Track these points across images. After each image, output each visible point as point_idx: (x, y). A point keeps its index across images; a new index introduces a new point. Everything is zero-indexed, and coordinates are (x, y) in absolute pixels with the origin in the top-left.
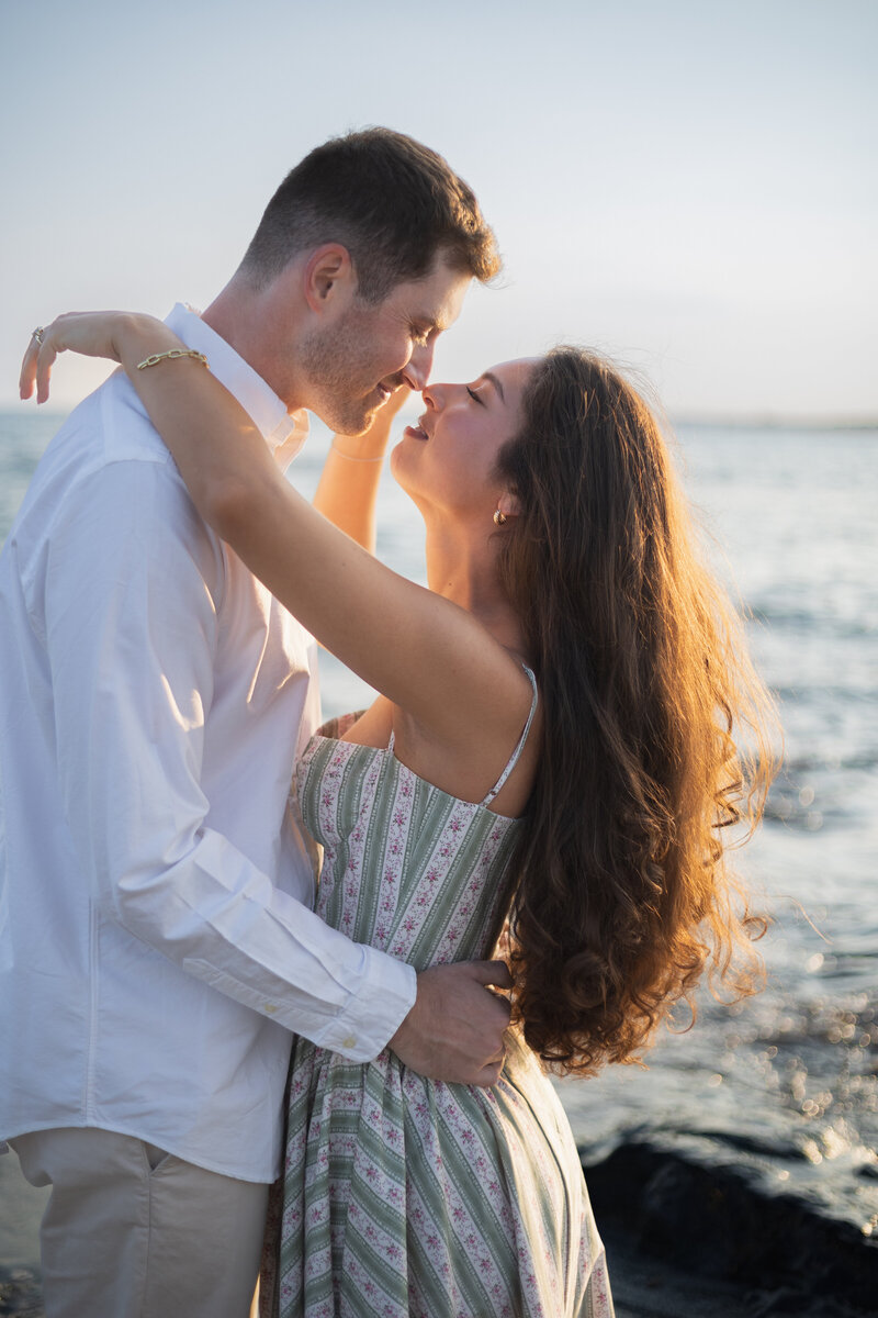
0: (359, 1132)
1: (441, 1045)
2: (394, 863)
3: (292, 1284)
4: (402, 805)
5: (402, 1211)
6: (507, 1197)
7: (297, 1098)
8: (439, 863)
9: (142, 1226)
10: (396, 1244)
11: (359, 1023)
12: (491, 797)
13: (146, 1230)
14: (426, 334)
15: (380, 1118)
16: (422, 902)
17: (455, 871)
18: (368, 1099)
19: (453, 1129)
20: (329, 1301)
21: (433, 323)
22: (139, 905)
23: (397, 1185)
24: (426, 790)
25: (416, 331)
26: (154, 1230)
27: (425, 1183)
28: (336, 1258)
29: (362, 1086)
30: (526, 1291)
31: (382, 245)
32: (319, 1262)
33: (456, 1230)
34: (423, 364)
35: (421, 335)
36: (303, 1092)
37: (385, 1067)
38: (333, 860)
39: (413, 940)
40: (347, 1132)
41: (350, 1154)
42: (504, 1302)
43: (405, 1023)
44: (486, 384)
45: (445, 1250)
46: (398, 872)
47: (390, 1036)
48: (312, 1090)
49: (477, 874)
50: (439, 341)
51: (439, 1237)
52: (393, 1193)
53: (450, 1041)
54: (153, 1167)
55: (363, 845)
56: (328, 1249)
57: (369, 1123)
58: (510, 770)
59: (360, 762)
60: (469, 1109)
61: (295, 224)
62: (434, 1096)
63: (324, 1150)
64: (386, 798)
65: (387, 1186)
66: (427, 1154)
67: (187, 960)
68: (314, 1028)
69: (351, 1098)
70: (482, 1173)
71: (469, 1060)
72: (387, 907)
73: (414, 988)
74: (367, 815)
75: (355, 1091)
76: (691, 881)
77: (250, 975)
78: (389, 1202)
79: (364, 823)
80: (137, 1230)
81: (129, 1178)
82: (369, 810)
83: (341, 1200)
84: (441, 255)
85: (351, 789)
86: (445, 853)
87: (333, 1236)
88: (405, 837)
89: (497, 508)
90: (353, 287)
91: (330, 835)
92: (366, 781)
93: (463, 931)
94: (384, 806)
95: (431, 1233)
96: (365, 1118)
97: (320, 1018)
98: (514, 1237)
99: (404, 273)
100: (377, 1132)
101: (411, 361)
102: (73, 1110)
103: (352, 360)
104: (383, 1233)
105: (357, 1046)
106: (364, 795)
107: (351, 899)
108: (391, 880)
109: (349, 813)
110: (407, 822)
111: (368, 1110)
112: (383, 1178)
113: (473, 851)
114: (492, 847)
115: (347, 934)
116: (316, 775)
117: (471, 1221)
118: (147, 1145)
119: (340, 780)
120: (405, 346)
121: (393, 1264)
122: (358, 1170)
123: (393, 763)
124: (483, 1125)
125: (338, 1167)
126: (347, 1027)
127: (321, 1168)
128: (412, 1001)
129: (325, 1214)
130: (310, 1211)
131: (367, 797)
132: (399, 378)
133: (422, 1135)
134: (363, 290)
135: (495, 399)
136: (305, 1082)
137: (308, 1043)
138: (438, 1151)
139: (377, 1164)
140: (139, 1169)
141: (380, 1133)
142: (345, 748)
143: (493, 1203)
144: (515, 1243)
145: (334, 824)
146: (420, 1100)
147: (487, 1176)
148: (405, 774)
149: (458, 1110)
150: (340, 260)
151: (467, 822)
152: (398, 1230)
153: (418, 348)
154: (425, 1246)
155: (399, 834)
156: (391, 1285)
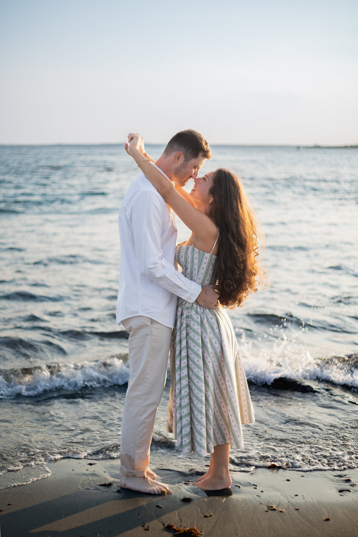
0: (191, 318)
1: (207, 300)
2: (196, 267)
3: (178, 349)
4: (196, 255)
5: (200, 332)
6: (219, 330)
7: (179, 314)
8: (204, 266)
9: (150, 335)
10: (199, 338)
11: (191, 295)
12: (212, 251)
13: (150, 336)
14: (197, 168)
15: (195, 315)
16: (202, 274)
17: (207, 267)
18: (193, 311)
19: (209, 317)
20: (186, 350)
21: (198, 167)
22: (151, 270)
23: (199, 327)
24: (200, 252)
25: (195, 168)
26: (152, 336)
27: (204, 327)
28: (187, 343)
29: (192, 310)
30: (224, 348)
31: (190, 152)
32: (184, 343)
33: (210, 336)
34: (196, 174)
35: (196, 169)
36: (180, 312)
37: (196, 306)
38: (184, 269)
39: (201, 281)
40: (189, 319)
41: (190, 323)
42: (220, 351)
43: (199, 295)
44: (205, 177)
45: (208, 339)
46: (197, 268)
47: (197, 297)
48: (182, 312)
49: (211, 267)
50: (199, 170)
51: (207, 337)
52: (198, 329)
53: (208, 299)
54: (152, 324)
55: (190, 264)
56: (186, 340)
58: (214, 246)
59: (187, 249)
60: (212, 313)
61: (174, 147)
62: (205, 311)
63: (185, 322)
64: (193, 255)
65: (197, 327)
66: (204, 321)
67: (160, 282)
68: (182, 296)
69: (190, 312)
70: (214, 325)
71: (212, 303)
72: (195, 275)
73: (201, 288)
74: (190, 258)
75: (190, 311)
76: (250, 267)
77: (171, 284)
79: (189, 260)
80: (149, 336)
81: (147, 325)
82: (190, 257)
83: (188, 331)
84: (200, 154)
85: (186, 253)
86: (205, 263)
87: (187, 339)
88: (197, 261)
89: (210, 200)
90: (184, 159)
91: (183, 264)
92: (189, 252)
93: (210, 279)
94: (193, 256)
95: (205, 336)
96: (192, 315)
97: (184, 294)
98: (221, 338)
99: (194, 157)
101: (194, 173)
102: (137, 312)
103: (182, 173)
104: (197, 336)
105: (191, 299)
106: (189, 255)
107: (188, 275)
108: (195, 270)
109: (186, 259)
110: (197, 259)
111: (193, 314)
113: (210, 263)
114: (213, 261)
115: (188, 278)
116: (179, 253)
117: (213, 334)
118: (150, 318)
119: (184, 253)
120: (193, 171)
122: (191, 325)
123: (194, 248)
124: (214, 316)
125: (188, 326)
126: (189, 295)
127: (184, 325)
128: (201, 290)
129: (185, 334)
130: (182, 334)
131: (190, 255)
132: (191, 177)
133: (203, 318)
134: (185, 160)
135: (207, 179)
136: (181, 311)
137: (181, 298)
138: (206, 321)
139: (195, 323)
140: (149, 324)
141: (195, 318)
142: (185, 246)
143: (217, 331)
144: (221, 339)
145: (184, 261)
146: (202, 312)
148: (196, 249)
149: (210, 313)
150: (181, 154)
151: (208, 257)
152: (200, 335)
153: (195, 171)
154: (204, 338)
155: (196, 261)
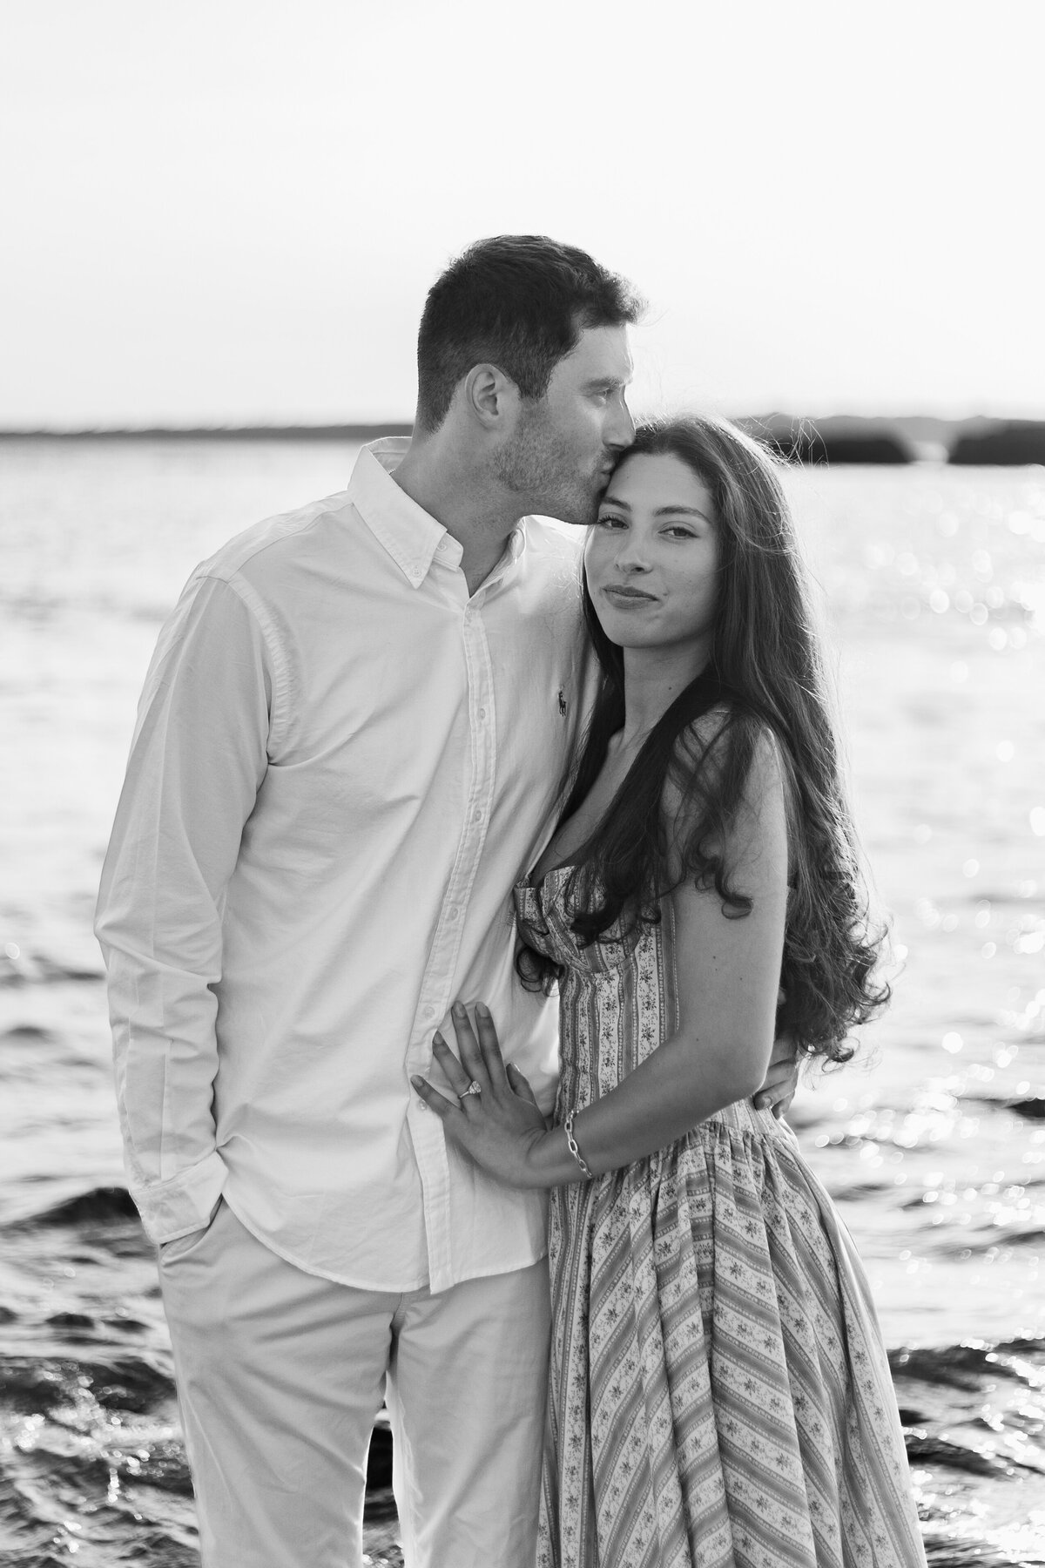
5: (774, 1303)
10: (773, 1336)
15: (734, 1214)
40: (702, 1239)
41: (708, 1260)
52: (761, 1287)
57: (726, 1222)
63: (690, 1262)
65: (755, 1280)
66: (781, 1238)
69: (700, 1205)
78: (759, 1295)
100: (734, 1228)
112: (749, 1272)
121: (773, 1357)
133: (769, 1222)
134: (525, 391)
139: (741, 1260)
141: (738, 1229)
147: (823, 1256)
150: (492, 375)
156: (774, 1378)
